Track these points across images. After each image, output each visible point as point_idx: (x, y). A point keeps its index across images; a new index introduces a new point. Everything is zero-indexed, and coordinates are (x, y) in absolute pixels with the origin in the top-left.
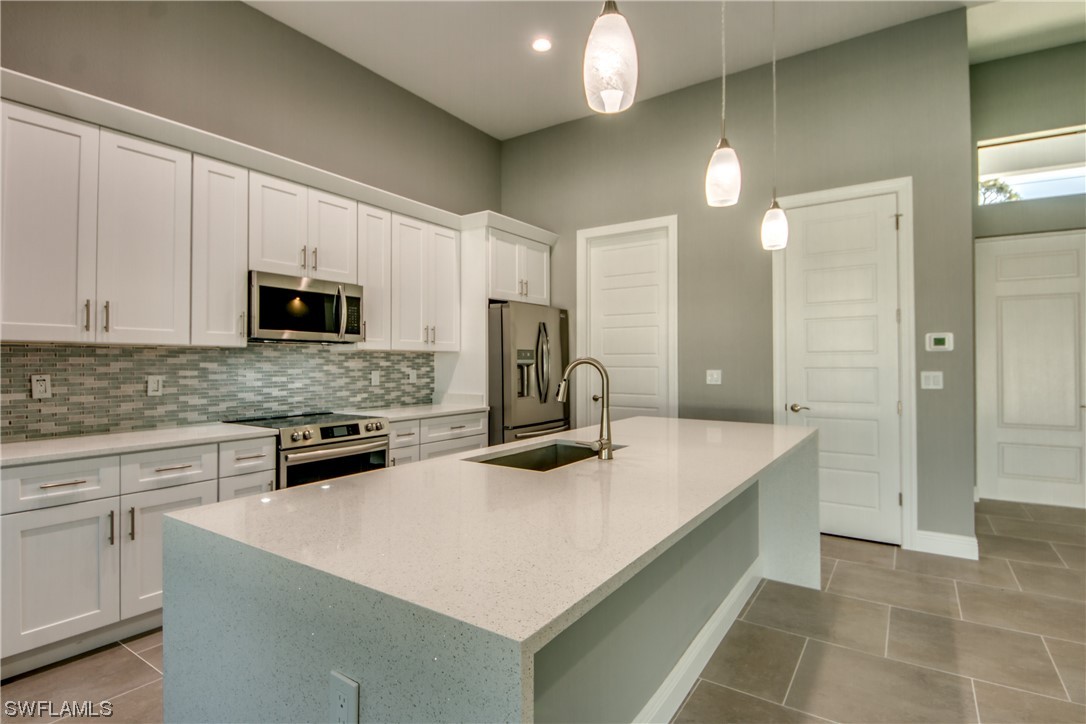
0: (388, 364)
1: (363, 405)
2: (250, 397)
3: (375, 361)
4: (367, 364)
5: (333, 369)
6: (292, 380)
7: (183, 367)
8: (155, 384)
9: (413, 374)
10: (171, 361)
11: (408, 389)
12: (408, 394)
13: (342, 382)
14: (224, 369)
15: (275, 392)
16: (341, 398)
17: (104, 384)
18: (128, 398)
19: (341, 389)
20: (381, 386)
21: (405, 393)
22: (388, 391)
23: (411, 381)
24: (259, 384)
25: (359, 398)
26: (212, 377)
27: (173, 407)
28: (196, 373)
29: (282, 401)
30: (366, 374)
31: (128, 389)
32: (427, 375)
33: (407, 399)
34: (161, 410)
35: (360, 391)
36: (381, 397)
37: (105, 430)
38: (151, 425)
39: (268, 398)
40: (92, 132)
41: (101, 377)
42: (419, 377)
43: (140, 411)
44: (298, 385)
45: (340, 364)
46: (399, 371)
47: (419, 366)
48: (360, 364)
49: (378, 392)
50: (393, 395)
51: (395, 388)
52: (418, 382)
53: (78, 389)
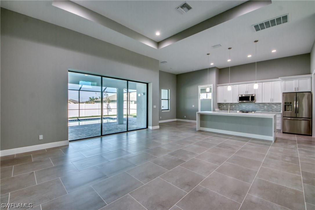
0: (269, 105)
2: (244, 108)
3: (266, 104)
5: (257, 105)
6: (250, 106)
8: (234, 106)
9: (275, 107)
10: (235, 104)
11: (274, 109)
13: (258, 107)
14: (240, 105)
15: (247, 108)
19: (258, 108)
20: (267, 108)
21: (273, 110)
22: (268, 109)
25: (262, 110)
30: (264, 106)
31: (231, 107)
33: (274, 111)
34: (234, 109)
36: (267, 110)
38: (233, 110)
39: (246, 109)
40: (225, 86)
42: (277, 107)
44: (251, 107)
45: (258, 105)
46: (272, 106)
47: (277, 105)
48: (262, 105)
49: (266, 109)
50: (270, 110)
51: (271, 109)
52: (277, 108)
53: (227, 107)
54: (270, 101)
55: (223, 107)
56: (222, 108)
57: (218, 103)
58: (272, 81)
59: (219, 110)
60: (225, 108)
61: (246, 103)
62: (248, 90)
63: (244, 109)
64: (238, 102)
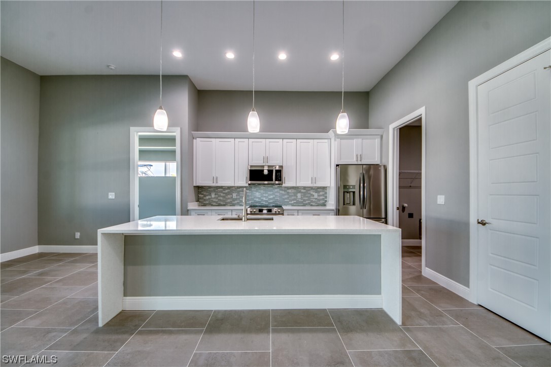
0: (305, 191)
1: (294, 205)
2: (257, 200)
3: (299, 190)
4: (295, 191)
5: (283, 192)
7: (241, 191)
8: (234, 195)
9: (316, 195)
10: (238, 190)
11: (314, 200)
12: (314, 202)
13: (286, 196)
14: (250, 192)
15: (264, 199)
16: (286, 202)
17: (224, 195)
18: (229, 199)
19: (286, 199)
20: (301, 198)
21: (312, 201)
22: (305, 200)
23: (315, 197)
24: (260, 196)
25: (292, 202)
27: (238, 201)
29: (266, 201)
30: (295, 195)
31: (229, 196)
32: (323, 195)
33: (313, 204)
34: (236, 202)
35: (293, 200)
36: (302, 202)
37: (224, 205)
38: (234, 205)
39: (262, 200)
40: (214, 139)
41: (224, 193)
42: (319, 196)
43: (231, 201)
44: (271, 197)
45: (285, 191)
46: (310, 194)
47: (319, 192)
48: (293, 191)
49: (300, 200)
50: (307, 202)
51: (307, 200)
52: (319, 198)
53: (220, 196)
54: (310, 182)
55: (207, 197)
56: (205, 200)
57: (195, 185)
58: (314, 139)
59: (199, 206)
60: (214, 200)
61: (262, 187)
62: (267, 155)
63: (257, 202)
64: (247, 185)
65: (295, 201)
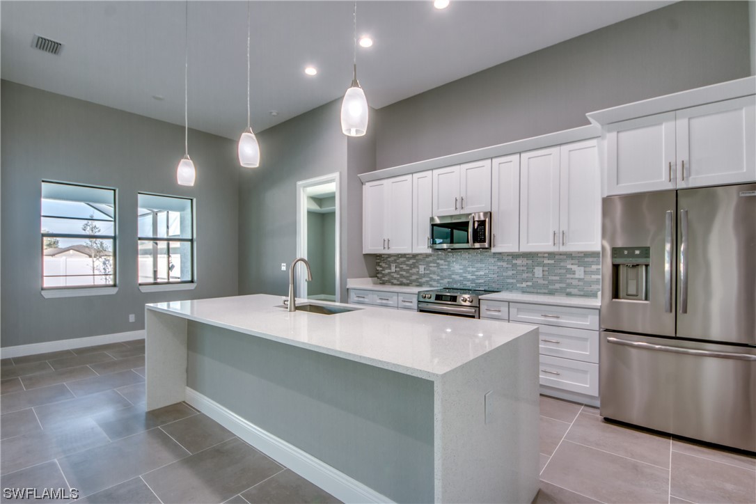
0: (552, 262)
1: (528, 290)
2: (457, 277)
3: (539, 260)
4: (530, 262)
5: (505, 264)
6: (478, 270)
7: (431, 262)
8: (422, 269)
9: (579, 272)
10: (427, 259)
11: (575, 282)
12: (575, 287)
13: (510, 273)
15: (469, 276)
16: (508, 284)
17: (408, 268)
18: (413, 274)
19: (508, 277)
20: (544, 278)
21: (569, 285)
22: (552, 282)
23: (577, 276)
24: (461, 271)
25: (524, 285)
26: (441, 267)
27: (427, 279)
28: (435, 265)
29: (473, 281)
30: (530, 270)
31: (414, 270)
33: (574, 291)
34: (424, 280)
35: (526, 280)
36: (545, 286)
37: (407, 285)
38: (421, 285)
39: (465, 279)
40: (386, 181)
41: (407, 265)
42: (585, 273)
43: (417, 279)
44: (482, 273)
45: (508, 262)
46: (565, 268)
47: (590, 264)
48: (525, 261)
49: (541, 282)
50: (557, 286)
51: (560, 282)
52: (588, 278)
53: (402, 269)
54: (551, 243)
55: (387, 271)
56: (384, 275)
57: (365, 252)
58: (560, 145)
59: (375, 283)
60: (395, 275)
61: (466, 255)
62: (463, 195)
63: (456, 282)
64: (428, 251)
65: (530, 284)
